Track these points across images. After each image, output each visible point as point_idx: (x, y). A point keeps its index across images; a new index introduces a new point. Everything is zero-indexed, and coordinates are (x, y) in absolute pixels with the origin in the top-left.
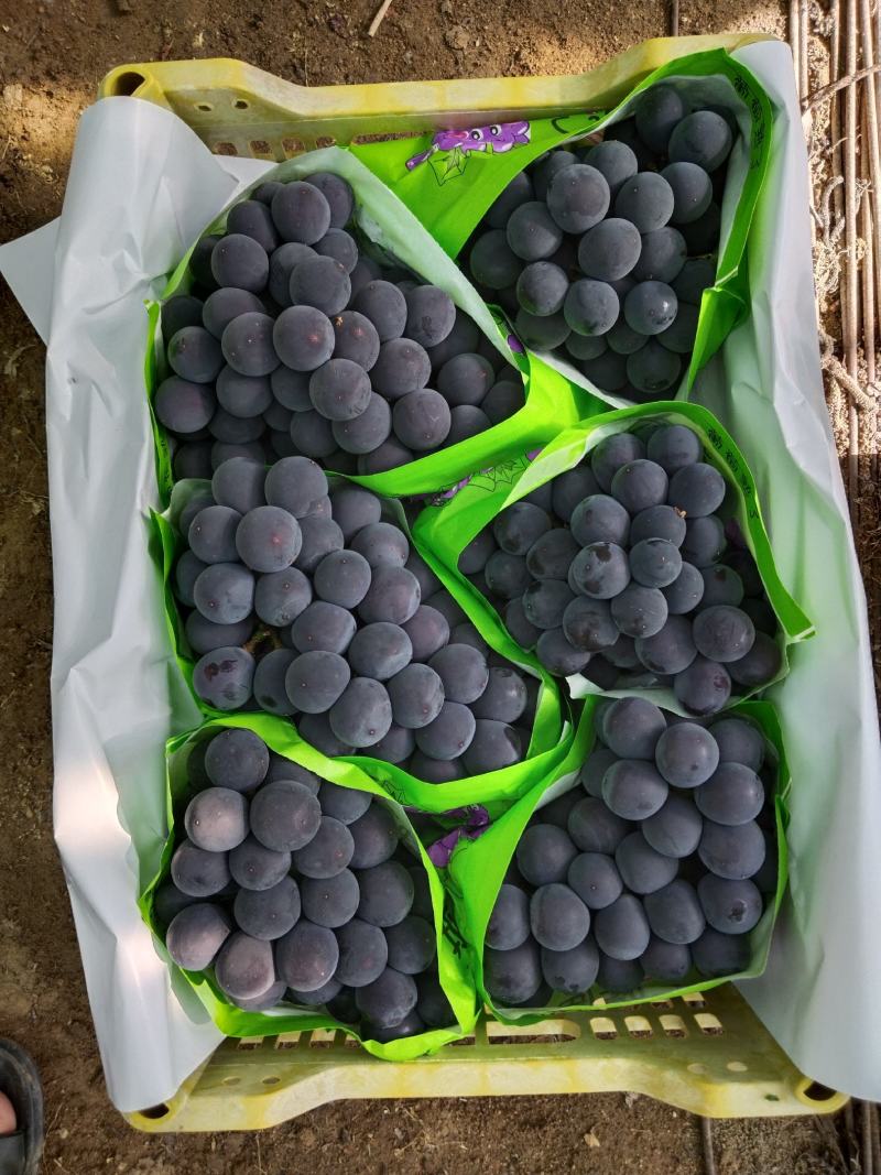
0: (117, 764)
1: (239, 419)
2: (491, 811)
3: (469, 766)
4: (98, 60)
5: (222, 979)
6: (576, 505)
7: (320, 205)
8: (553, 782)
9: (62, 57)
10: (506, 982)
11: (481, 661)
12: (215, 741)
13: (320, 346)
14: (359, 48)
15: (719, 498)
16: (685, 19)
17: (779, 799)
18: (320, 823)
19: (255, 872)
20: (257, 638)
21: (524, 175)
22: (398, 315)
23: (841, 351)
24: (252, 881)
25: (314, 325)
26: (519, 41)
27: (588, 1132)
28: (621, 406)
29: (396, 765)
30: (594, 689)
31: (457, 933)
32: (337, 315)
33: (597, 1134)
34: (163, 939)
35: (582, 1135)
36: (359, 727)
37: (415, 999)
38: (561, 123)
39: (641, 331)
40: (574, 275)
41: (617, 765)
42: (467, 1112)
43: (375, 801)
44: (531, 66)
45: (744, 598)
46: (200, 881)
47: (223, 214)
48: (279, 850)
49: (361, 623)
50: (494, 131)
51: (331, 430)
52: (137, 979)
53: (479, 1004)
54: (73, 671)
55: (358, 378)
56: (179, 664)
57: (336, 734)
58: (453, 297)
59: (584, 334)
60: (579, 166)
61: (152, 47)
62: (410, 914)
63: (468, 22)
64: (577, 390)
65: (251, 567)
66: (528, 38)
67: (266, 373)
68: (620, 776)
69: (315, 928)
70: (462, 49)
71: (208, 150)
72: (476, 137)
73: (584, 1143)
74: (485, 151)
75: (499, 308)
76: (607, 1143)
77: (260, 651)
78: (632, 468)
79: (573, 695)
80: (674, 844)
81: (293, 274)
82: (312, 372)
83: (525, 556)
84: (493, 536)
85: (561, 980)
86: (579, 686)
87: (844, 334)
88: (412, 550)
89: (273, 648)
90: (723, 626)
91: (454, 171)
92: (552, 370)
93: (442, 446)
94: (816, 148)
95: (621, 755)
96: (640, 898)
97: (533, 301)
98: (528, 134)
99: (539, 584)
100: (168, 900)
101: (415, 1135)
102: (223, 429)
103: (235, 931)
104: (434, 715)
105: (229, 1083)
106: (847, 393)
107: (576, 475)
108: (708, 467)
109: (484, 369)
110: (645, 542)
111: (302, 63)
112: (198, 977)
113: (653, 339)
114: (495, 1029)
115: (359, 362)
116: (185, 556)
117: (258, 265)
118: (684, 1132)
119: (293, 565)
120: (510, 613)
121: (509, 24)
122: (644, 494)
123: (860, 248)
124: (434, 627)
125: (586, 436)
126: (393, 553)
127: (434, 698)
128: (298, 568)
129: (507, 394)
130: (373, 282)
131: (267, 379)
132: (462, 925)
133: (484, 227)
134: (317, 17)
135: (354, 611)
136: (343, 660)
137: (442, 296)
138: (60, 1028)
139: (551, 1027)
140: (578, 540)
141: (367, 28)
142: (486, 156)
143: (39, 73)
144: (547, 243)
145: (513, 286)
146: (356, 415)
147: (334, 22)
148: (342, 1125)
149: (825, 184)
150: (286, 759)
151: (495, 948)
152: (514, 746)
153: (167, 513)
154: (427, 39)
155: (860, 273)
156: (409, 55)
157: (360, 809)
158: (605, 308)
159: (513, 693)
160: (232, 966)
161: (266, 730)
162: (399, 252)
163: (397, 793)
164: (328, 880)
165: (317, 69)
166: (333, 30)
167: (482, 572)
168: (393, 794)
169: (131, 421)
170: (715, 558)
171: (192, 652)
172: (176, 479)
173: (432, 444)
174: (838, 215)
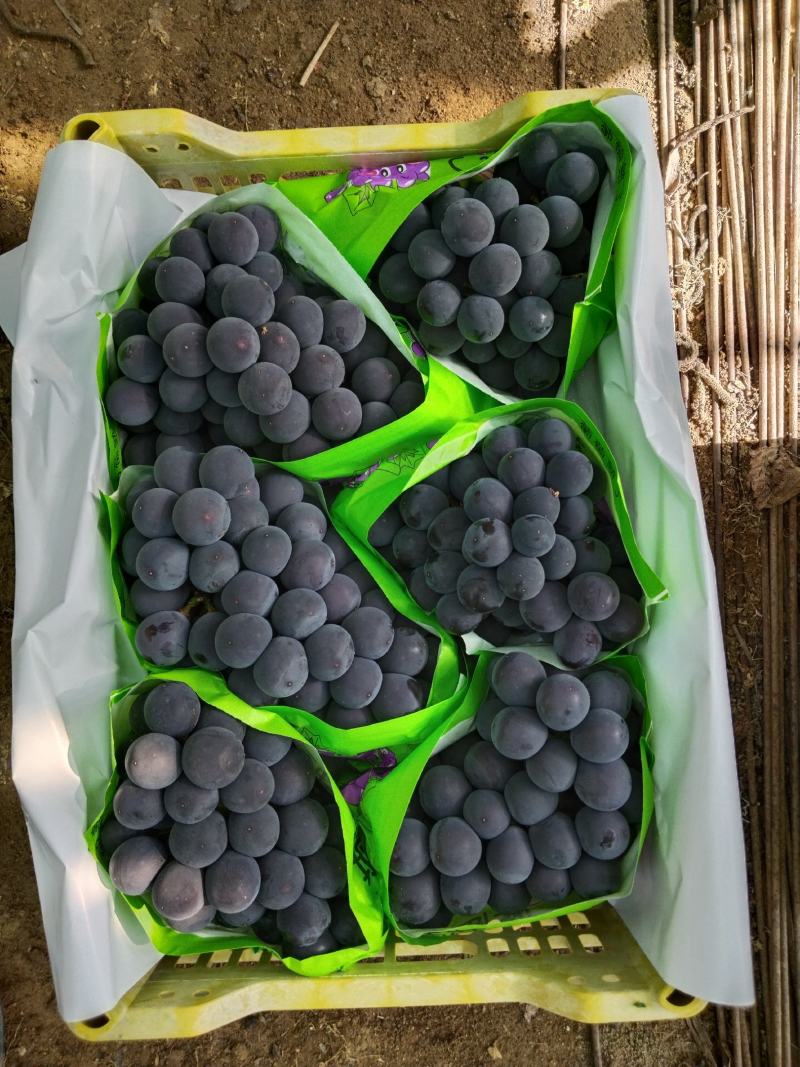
0: (68, 713)
1: (178, 414)
2: (398, 753)
3: (376, 713)
4: (66, 106)
5: (157, 902)
6: (468, 486)
7: (249, 232)
8: (449, 729)
9: (35, 103)
10: (410, 905)
11: (387, 621)
12: (153, 693)
13: (246, 352)
14: (292, 96)
15: (588, 479)
16: (571, 72)
17: (644, 741)
18: (243, 764)
19: (186, 807)
20: (192, 603)
21: (423, 207)
22: (315, 326)
23: (705, 355)
24: (184, 815)
25: (241, 334)
26: (430, 90)
27: (492, 1045)
28: (508, 401)
29: (313, 713)
30: (487, 646)
31: (368, 863)
32: (263, 325)
33: (499, 1047)
34: (106, 867)
35: (486, 1048)
36: (278, 680)
37: (329, 921)
38: (455, 162)
39: (524, 340)
40: (466, 291)
41: (503, 712)
42: (384, 1028)
43: (294, 745)
44: (439, 111)
45: (612, 566)
46: (138, 815)
47: (166, 241)
48: (207, 788)
49: (283, 589)
50: (400, 169)
51: (258, 424)
52: (84, 904)
53: (387, 926)
54: (29, 632)
55: (279, 380)
56: (124, 626)
57: (258, 685)
58: (364, 311)
59: (476, 342)
60: (468, 200)
61: (113, 95)
62: (324, 845)
63: (386, 74)
64: (472, 389)
65: (188, 542)
66: (437, 88)
67: (202, 374)
68: (505, 722)
69: (240, 857)
70: (380, 97)
71: (156, 185)
72: (384, 174)
73: (488, 1055)
74: (391, 186)
75: (404, 319)
76: (508, 1055)
77: (195, 614)
78: (513, 455)
79: (469, 651)
80: (553, 781)
81: (225, 290)
82: (240, 374)
83: (426, 531)
84: (398, 512)
85: (456, 902)
86: (473, 643)
87: (709, 339)
88: (329, 525)
89: (206, 612)
90: (591, 590)
91: (365, 204)
92: (449, 371)
93: (356, 436)
94: (682, 181)
95: (507, 702)
96: (525, 828)
97: (430, 313)
98: (429, 172)
99: (438, 555)
100: (113, 834)
101: (337, 1050)
102: (166, 422)
103: (169, 860)
104: (344, 670)
105: (164, 996)
106: (711, 391)
107: (468, 462)
108: (578, 454)
109: (390, 372)
110: (523, 518)
111: (243, 108)
112: (138, 901)
113: (535, 345)
114: (402, 950)
115: (282, 366)
116: (131, 532)
117: (196, 282)
118: (576, 1044)
119: (223, 539)
120: (413, 581)
121: (421, 75)
122: (524, 477)
123: (721, 266)
124: (347, 592)
125: (477, 429)
126: (312, 527)
127: (345, 654)
128: (228, 542)
129: (409, 391)
130: (294, 297)
131: (203, 379)
132: (372, 855)
133: (390, 251)
134: (256, 70)
135: (277, 579)
136: (267, 622)
137: (354, 309)
138: (20, 955)
139: (452, 947)
140: (470, 517)
141: (299, 79)
142: (391, 191)
143: (16, 117)
144: (442, 264)
145: (415, 301)
146: (278, 410)
147: (271, 75)
148: (273, 1041)
149: (691, 211)
150: (215, 708)
151: (399, 874)
152: (416, 696)
153: (115, 495)
154: (350, 89)
155: (722, 288)
156: (335, 102)
157: (280, 752)
158: (491, 320)
159: (416, 650)
160: (166, 890)
161: (198, 683)
162: (318, 271)
163: (315, 739)
164: (250, 814)
165: (256, 114)
166: (269, 81)
167: (389, 545)
168: (311, 740)
169: (85, 415)
170: (585, 532)
171: (134, 615)
172: (125, 465)
173: (345, 435)
174: (703, 237)
